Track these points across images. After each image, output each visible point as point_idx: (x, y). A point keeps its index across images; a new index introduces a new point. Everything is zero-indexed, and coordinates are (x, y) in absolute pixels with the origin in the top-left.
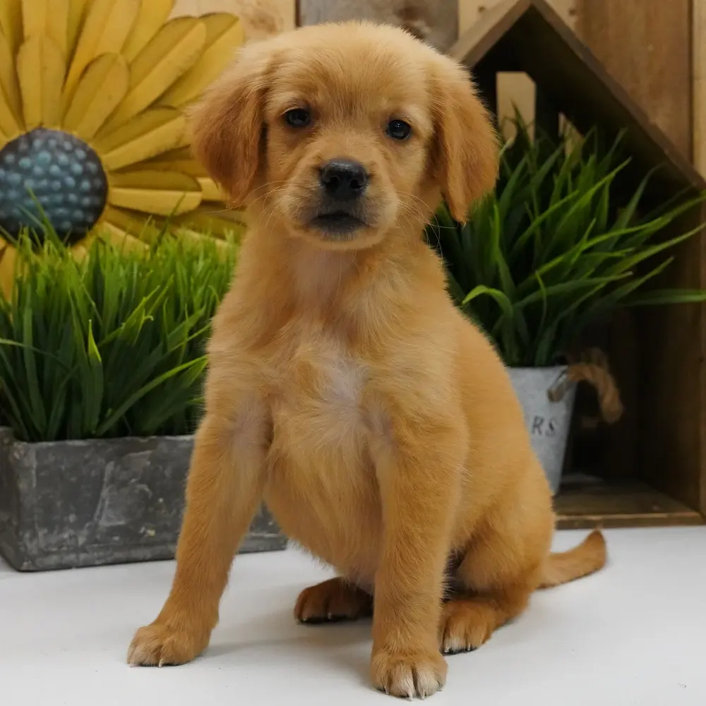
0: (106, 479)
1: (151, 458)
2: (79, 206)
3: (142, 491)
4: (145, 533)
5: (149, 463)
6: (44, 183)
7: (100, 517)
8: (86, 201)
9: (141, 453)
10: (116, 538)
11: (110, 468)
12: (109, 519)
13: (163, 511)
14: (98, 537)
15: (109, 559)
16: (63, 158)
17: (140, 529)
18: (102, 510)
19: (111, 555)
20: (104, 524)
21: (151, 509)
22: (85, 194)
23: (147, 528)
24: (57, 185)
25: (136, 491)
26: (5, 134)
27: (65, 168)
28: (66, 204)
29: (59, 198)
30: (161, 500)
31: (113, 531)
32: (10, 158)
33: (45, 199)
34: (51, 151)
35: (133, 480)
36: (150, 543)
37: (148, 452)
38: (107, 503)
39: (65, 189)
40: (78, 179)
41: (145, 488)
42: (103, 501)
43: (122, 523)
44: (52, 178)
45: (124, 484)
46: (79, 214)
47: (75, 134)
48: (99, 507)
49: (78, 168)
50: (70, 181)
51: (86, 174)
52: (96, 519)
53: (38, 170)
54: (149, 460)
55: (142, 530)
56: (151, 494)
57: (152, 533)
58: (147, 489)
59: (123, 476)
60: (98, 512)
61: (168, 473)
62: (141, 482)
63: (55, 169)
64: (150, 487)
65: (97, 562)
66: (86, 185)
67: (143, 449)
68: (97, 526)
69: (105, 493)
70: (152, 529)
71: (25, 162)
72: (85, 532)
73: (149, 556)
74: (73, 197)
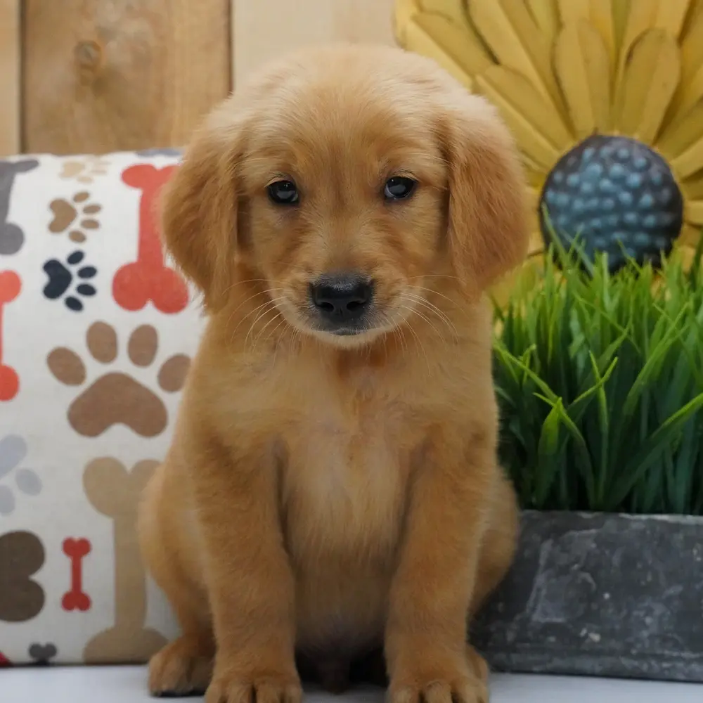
0: (542, 562)
1: (597, 539)
2: (639, 227)
3: (585, 582)
4: (586, 636)
5: (593, 546)
6: (594, 203)
7: (534, 610)
8: (650, 220)
9: (585, 532)
10: (552, 639)
11: (546, 547)
12: (545, 614)
13: (610, 611)
14: (530, 634)
15: (549, 666)
16: (617, 169)
17: (580, 631)
18: (536, 601)
19: (550, 661)
20: (537, 618)
21: (594, 606)
22: (646, 212)
23: (590, 630)
24: (609, 203)
25: (579, 581)
26: (557, 146)
27: (620, 181)
28: (623, 226)
29: (613, 220)
30: (607, 596)
31: (548, 629)
32: (558, 177)
33: (596, 223)
34: (602, 162)
35: (576, 567)
36: (595, 652)
37: (593, 531)
38: (544, 592)
39: (619, 208)
40: (636, 192)
41: (587, 577)
42: (539, 590)
43: (560, 620)
44: (603, 194)
45: (564, 570)
46: (642, 238)
47: (637, 137)
48: (533, 595)
49: (635, 179)
50: (626, 197)
51: (647, 185)
52: (528, 611)
53: (587, 187)
54: (595, 541)
55: (584, 632)
56: (594, 586)
57: (596, 637)
58: (590, 580)
59: (563, 560)
60: (530, 603)
61: (616, 560)
62: (583, 569)
63: (606, 184)
64: (593, 576)
65: (535, 669)
66: (647, 199)
67: (587, 528)
68: (528, 620)
69: (540, 579)
70: (596, 632)
71: (573, 179)
72: (514, 626)
73: (598, 669)
74: (631, 217)
